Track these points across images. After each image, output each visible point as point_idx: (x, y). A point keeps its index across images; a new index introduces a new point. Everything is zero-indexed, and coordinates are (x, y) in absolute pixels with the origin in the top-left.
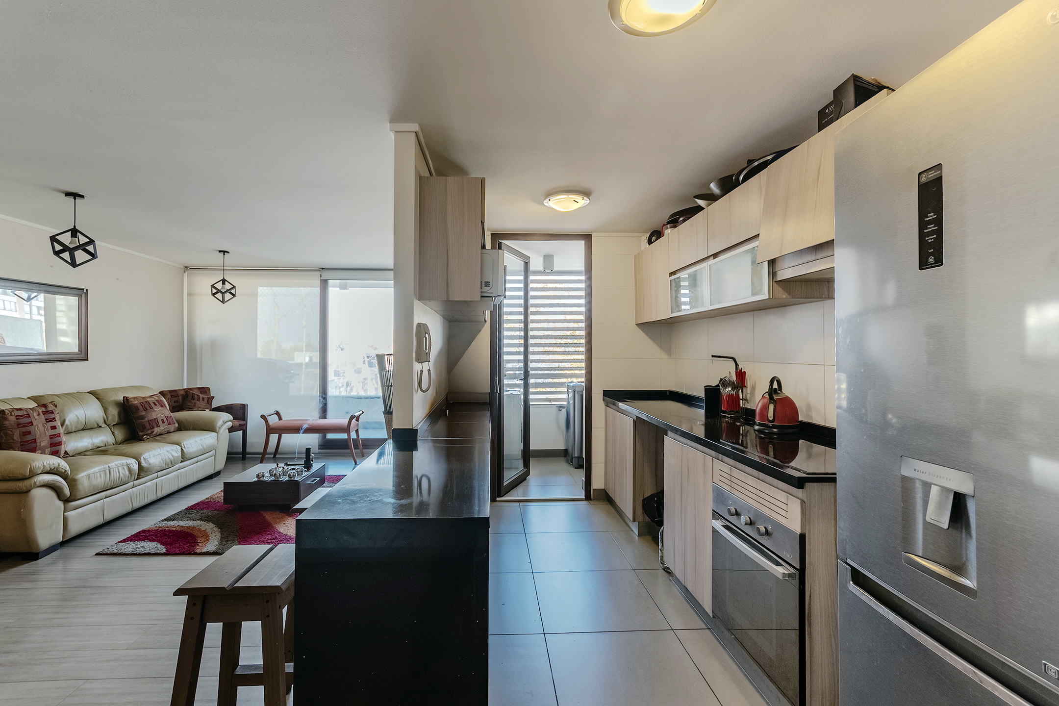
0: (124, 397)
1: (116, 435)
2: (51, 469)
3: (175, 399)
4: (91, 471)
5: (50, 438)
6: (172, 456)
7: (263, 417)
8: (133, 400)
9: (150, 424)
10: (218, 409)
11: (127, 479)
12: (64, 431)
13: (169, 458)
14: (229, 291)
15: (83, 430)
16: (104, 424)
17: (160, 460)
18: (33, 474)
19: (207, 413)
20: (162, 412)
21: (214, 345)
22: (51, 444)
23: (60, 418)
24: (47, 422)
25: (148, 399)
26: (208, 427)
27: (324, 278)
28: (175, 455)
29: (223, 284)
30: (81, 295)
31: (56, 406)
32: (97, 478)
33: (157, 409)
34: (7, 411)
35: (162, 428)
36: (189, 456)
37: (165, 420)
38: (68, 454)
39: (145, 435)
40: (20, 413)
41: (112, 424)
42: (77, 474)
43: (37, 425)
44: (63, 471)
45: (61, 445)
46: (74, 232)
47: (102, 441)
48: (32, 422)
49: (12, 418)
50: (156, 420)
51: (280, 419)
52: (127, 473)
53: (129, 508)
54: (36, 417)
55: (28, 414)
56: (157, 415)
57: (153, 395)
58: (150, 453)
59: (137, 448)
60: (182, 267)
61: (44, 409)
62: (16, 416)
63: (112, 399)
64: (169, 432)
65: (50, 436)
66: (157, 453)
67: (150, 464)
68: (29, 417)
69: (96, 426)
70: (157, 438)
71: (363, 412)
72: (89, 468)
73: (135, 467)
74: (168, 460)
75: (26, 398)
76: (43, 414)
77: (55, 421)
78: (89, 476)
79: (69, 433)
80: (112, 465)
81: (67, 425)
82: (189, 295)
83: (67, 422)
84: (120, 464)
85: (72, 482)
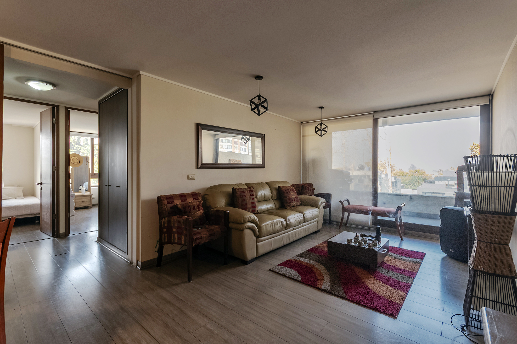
0: (279, 186)
1: (276, 205)
2: (251, 220)
3: (298, 189)
4: (267, 223)
5: (252, 204)
6: (300, 219)
7: (340, 202)
8: (282, 188)
9: (289, 200)
10: (317, 195)
11: (281, 229)
12: (257, 200)
13: (298, 220)
14: (324, 130)
15: (264, 201)
16: (271, 199)
17: (295, 221)
18: (245, 222)
19: (313, 197)
20: (293, 195)
21: (314, 162)
22: (252, 207)
23: (255, 194)
24: (250, 196)
25: (288, 188)
26: (315, 205)
27: (375, 117)
28: (301, 219)
29: (321, 126)
30: (262, 137)
31: (254, 188)
32: (269, 227)
33: (292, 193)
34: (237, 189)
35: (294, 203)
36: (307, 220)
37: (295, 199)
38: (258, 212)
39: (287, 206)
40: (241, 191)
41: (274, 199)
42: (261, 224)
43: (247, 197)
44: (256, 222)
45: (255, 207)
46: (259, 97)
47: (271, 207)
48: (245, 195)
49: (239, 193)
50: (291, 198)
51: (349, 203)
52: (281, 226)
53: (282, 245)
54: (247, 193)
55: (244, 191)
56: (292, 196)
57: (290, 186)
58: (290, 216)
59: (285, 212)
60: (300, 122)
61: (249, 189)
62: (240, 192)
63: (274, 187)
64: (297, 206)
65: (252, 202)
66: (293, 217)
67: (290, 222)
68: (244, 193)
69: (268, 199)
70: (292, 208)
71: (405, 205)
72: (266, 221)
73: (285, 223)
74: (298, 221)
75: (244, 184)
76: (249, 192)
77: (253, 195)
78: (266, 225)
79: (258, 202)
80: (275, 221)
81: (258, 197)
82: (303, 136)
83: (258, 196)
84: (278, 221)
85: (259, 228)
